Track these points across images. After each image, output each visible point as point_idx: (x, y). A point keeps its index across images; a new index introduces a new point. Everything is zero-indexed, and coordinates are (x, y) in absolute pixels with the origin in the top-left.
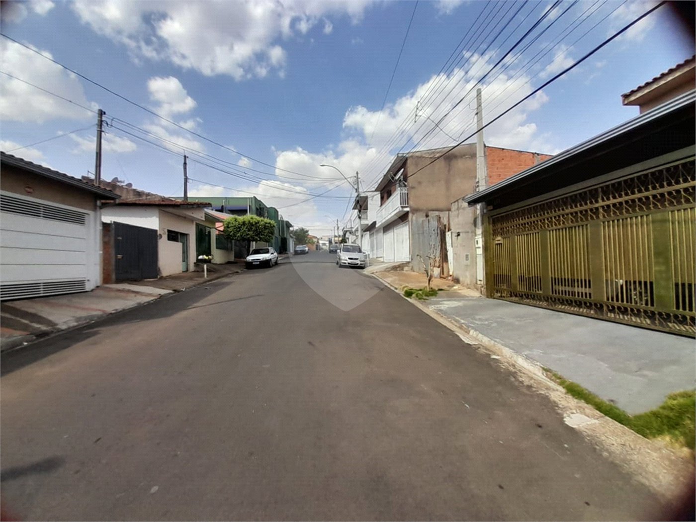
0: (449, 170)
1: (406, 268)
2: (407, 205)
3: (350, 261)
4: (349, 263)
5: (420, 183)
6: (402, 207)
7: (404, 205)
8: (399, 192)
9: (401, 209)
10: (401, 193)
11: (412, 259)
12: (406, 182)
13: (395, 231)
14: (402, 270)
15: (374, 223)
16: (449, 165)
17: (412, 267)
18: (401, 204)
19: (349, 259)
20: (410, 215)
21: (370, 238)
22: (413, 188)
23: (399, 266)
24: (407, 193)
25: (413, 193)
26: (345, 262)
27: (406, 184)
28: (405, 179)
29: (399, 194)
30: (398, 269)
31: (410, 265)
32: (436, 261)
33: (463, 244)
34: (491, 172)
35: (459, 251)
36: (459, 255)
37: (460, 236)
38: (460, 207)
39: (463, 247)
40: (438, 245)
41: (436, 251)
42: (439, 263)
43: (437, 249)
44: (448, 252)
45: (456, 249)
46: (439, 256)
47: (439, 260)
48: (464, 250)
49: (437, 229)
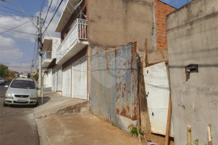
0: (126, 11)
1: (83, 109)
2: (85, 39)
3: (16, 99)
4: (15, 102)
5: (99, 17)
6: (81, 40)
7: (83, 38)
8: (77, 23)
9: (79, 41)
10: (79, 24)
11: (90, 99)
12: (85, 14)
13: (72, 67)
14: (79, 111)
15: (55, 60)
16: (127, 6)
17: (90, 107)
18: (79, 37)
19: (16, 96)
20: (89, 50)
21: (53, 74)
22: (92, 21)
23: (75, 107)
24: (87, 26)
25: (92, 27)
26: (11, 100)
27: (85, 16)
28: (85, 12)
29: (78, 25)
30: (74, 110)
31: (88, 105)
32: (129, 108)
33: (211, 90)
34: (158, 20)
35: (193, 104)
36: (194, 110)
37: (198, 72)
38: (195, 14)
39: (210, 96)
40: (132, 85)
41: (129, 94)
42: (135, 112)
43: (131, 91)
44: (147, 96)
45: (182, 98)
46: (134, 102)
47: (135, 108)
48: (215, 104)
49: (130, 62)
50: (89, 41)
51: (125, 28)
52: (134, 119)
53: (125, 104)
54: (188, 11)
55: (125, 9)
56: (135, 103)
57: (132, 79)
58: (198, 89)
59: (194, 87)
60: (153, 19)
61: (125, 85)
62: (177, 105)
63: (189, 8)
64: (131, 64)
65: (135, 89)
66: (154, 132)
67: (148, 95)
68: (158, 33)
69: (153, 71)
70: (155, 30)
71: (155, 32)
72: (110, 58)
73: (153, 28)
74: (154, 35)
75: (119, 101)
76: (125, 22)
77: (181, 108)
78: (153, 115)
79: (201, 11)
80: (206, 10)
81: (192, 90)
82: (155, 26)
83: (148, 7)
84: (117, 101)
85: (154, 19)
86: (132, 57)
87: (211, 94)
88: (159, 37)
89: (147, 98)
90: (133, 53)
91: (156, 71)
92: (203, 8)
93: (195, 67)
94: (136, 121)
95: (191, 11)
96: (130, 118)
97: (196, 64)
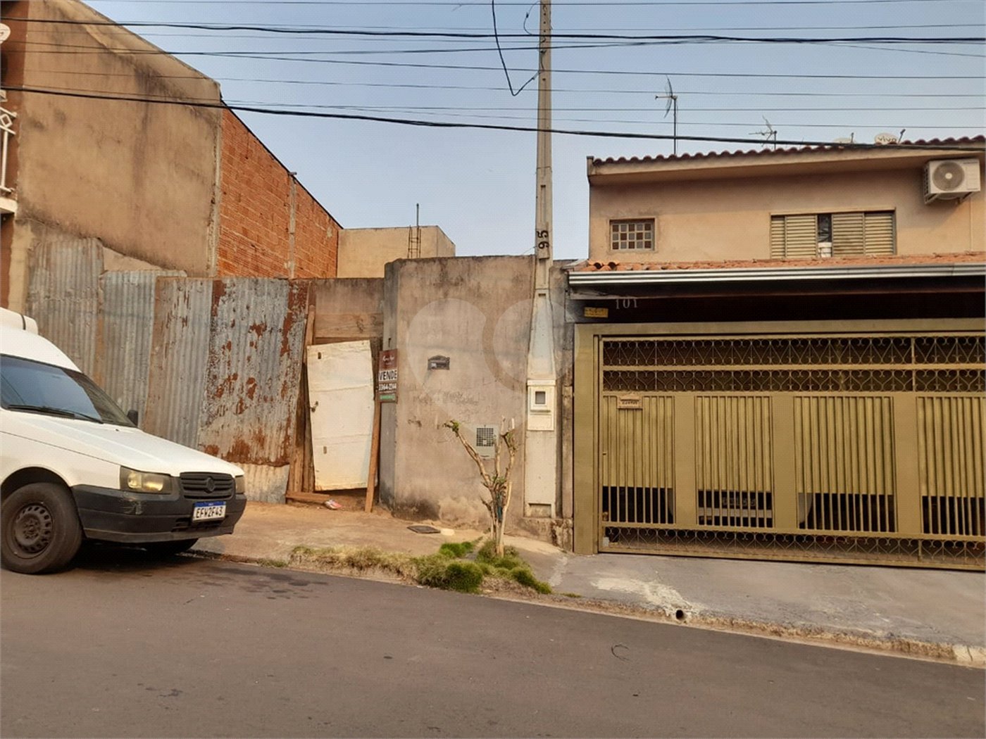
2: (2, 186)
16: (148, 105)
20: (21, 236)
24: (11, 137)
25: (33, 146)
32: (261, 440)
33: (464, 396)
34: (226, 180)
35: (437, 417)
36: (436, 427)
37: (448, 369)
38: (453, 281)
39: (462, 405)
40: (281, 383)
41: (266, 405)
42: (285, 448)
43: (279, 397)
44: (314, 410)
45: (418, 409)
46: (285, 423)
47: (287, 438)
48: (469, 415)
49: (281, 326)
50: (20, 201)
51: (138, 181)
52: (282, 462)
53: (246, 430)
54: (442, 270)
55: (142, 114)
56: (288, 425)
57: (284, 368)
58: (446, 394)
59: (440, 391)
60: (215, 170)
61: (251, 381)
62: (406, 422)
63: (445, 266)
64: (285, 331)
65: (289, 394)
66: (325, 489)
67: (317, 409)
68: (223, 220)
69: (334, 356)
70: (216, 208)
71: (215, 218)
72: (186, 298)
73: (213, 202)
74: (214, 225)
75: (217, 424)
76: (139, 159)
77: (414, 426)
78: (325, 452)
79: (462, 280)
80: (469, 280)
81: (436, 396)
82: (219, 197)
83: (206, 127)
84: (208, 423)
85: (218, 174)
86: (290, 315)
87: (463, 402)
88: (225, 234)
89: (312, 415)
90: (294, 307)
91: (343, 358)
92: (465, 277)
93: (444, 362)
94: (287, 467)
95: (447, 273)
96: (267, 462)
97: (446, 357)
